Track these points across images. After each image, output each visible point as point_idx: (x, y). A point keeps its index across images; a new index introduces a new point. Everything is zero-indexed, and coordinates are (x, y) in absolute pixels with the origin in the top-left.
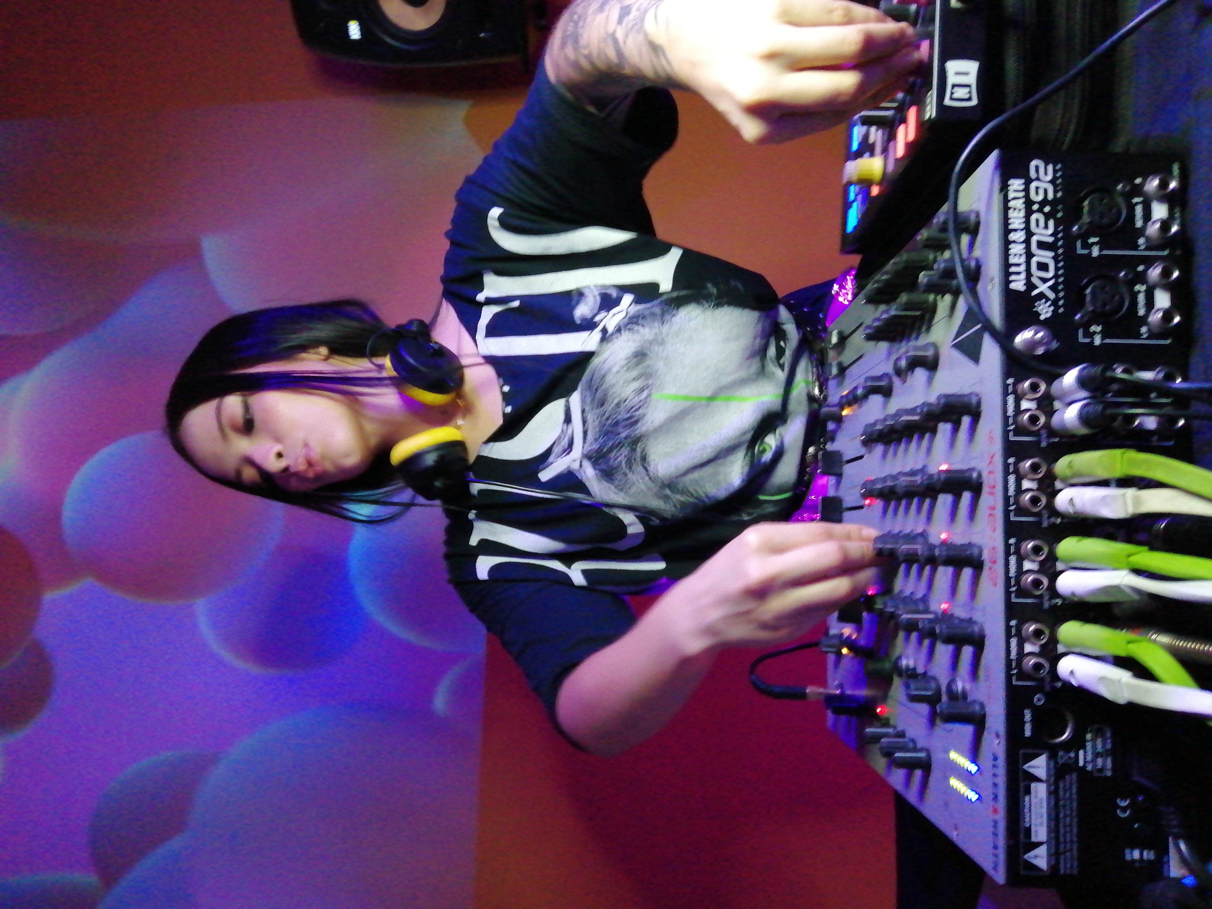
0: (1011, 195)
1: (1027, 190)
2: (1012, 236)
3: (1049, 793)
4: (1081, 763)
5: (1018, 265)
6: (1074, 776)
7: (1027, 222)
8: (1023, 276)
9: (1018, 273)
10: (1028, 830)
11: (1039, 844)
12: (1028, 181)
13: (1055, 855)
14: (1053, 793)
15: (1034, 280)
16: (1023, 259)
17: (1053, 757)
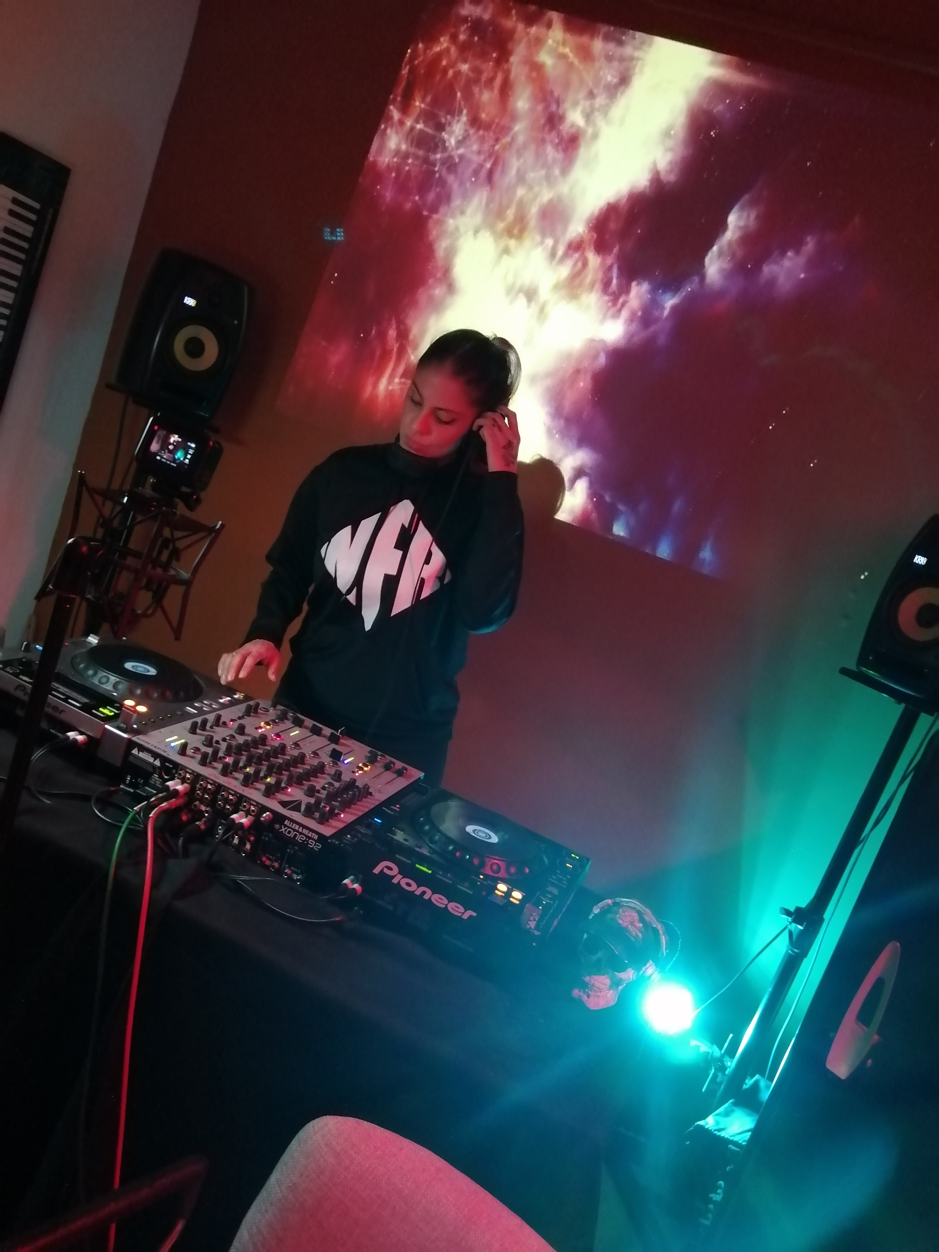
0: (313, 834)
1: (313, 838)
2: (301, 828)
3: (150, 762)
4: (155, 775)
5: (292, 826)
6: (152, 771)
7: (304, 834)
9: (290, 824)
11: (139, 753)
12: (315, 840)
15: (287, 828)
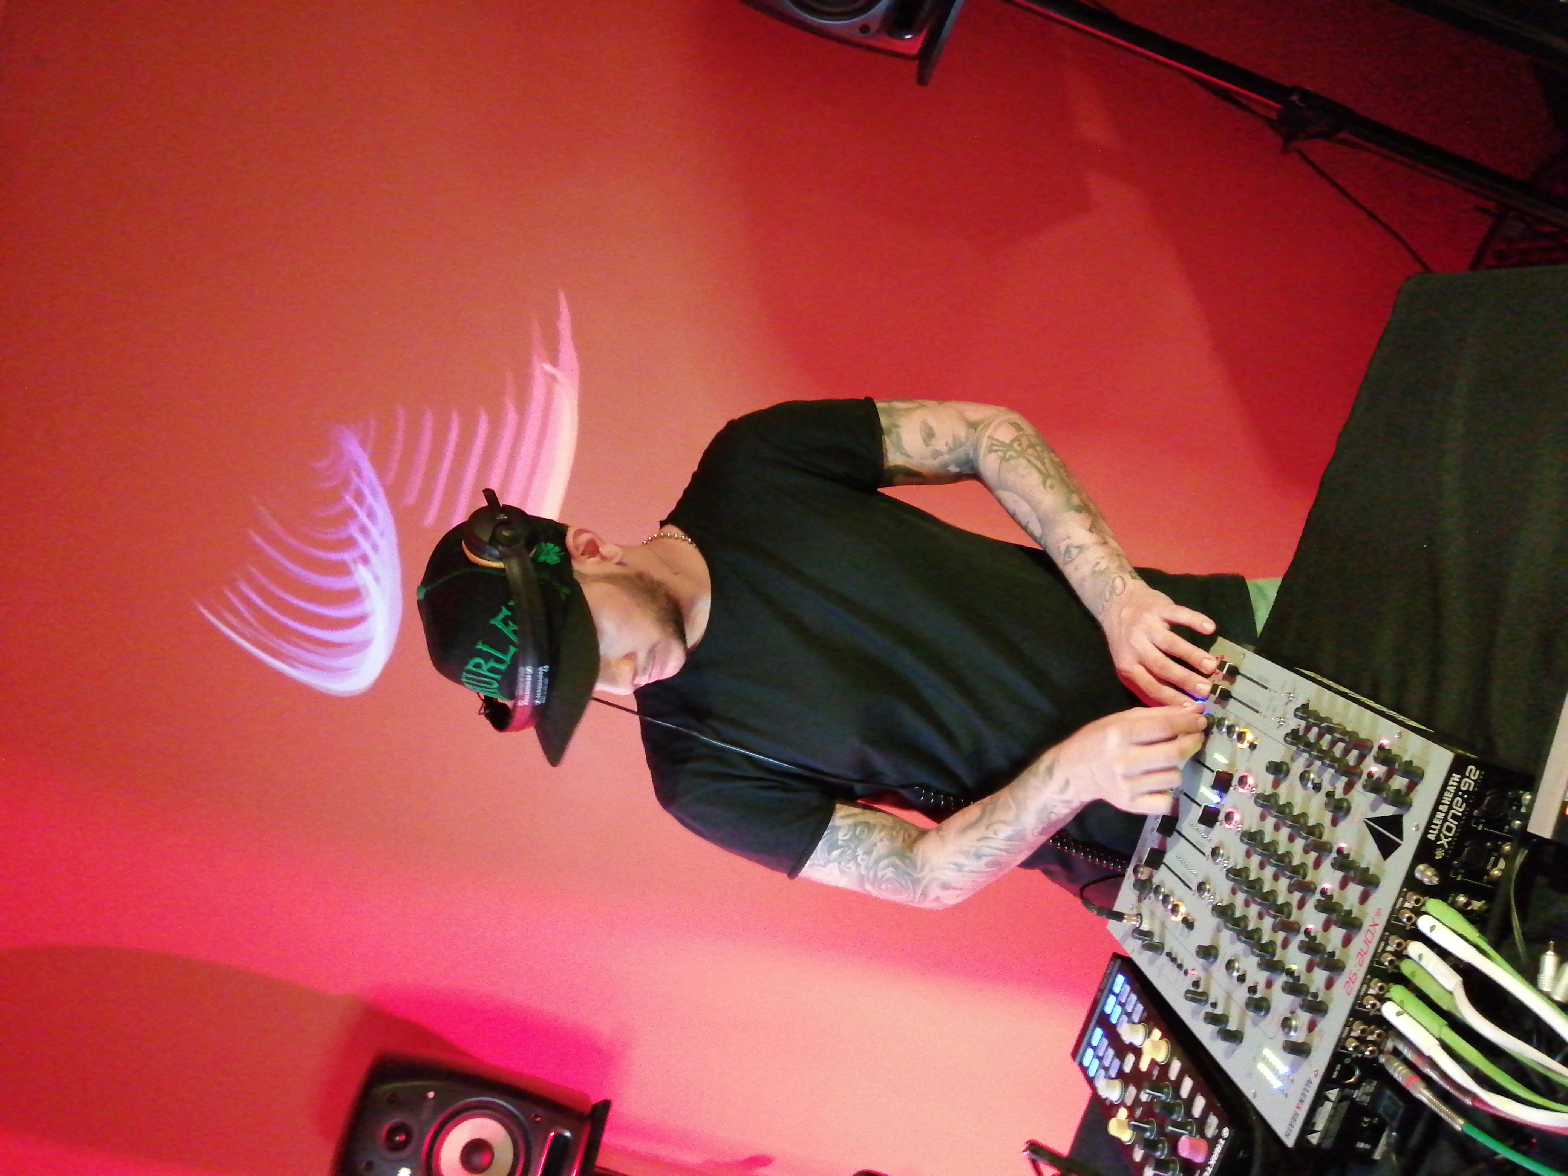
0: (1451, 783)
1: (1459, 782)
2: (1441, 807)
4: (1354, 1096)
5: (1436, 825)
6: (1348, 1102)
7: (1452, 802)
8: (1436, 832)
9: (1434, 830)
10: (1314, 1124)
11: (1317, 1132)
12: (1463, 776)
13: (1323, 1138)
14: (1334, 1108)
15: (1442, 835)
16: (1440, 822)
17: (1341, 1091)
